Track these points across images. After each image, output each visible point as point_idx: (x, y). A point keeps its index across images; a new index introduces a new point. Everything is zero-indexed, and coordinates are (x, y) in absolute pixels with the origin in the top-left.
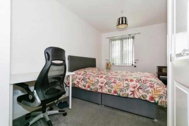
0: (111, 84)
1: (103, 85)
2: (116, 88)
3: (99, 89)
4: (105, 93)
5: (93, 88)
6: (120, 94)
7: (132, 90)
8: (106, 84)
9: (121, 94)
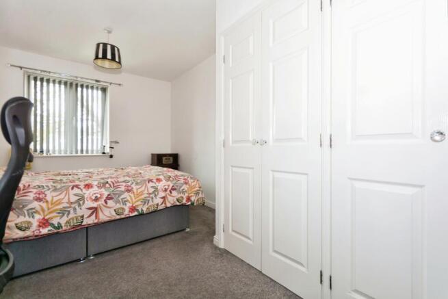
0: (120, 195)
1: (101, 202)
2: (134, 200)
3: (85, 217)
4: (108, 219)
5: (63, 221)
6: (142, 210)
7: (163, 194)
8: (109, 198)
9: (145, 209)
